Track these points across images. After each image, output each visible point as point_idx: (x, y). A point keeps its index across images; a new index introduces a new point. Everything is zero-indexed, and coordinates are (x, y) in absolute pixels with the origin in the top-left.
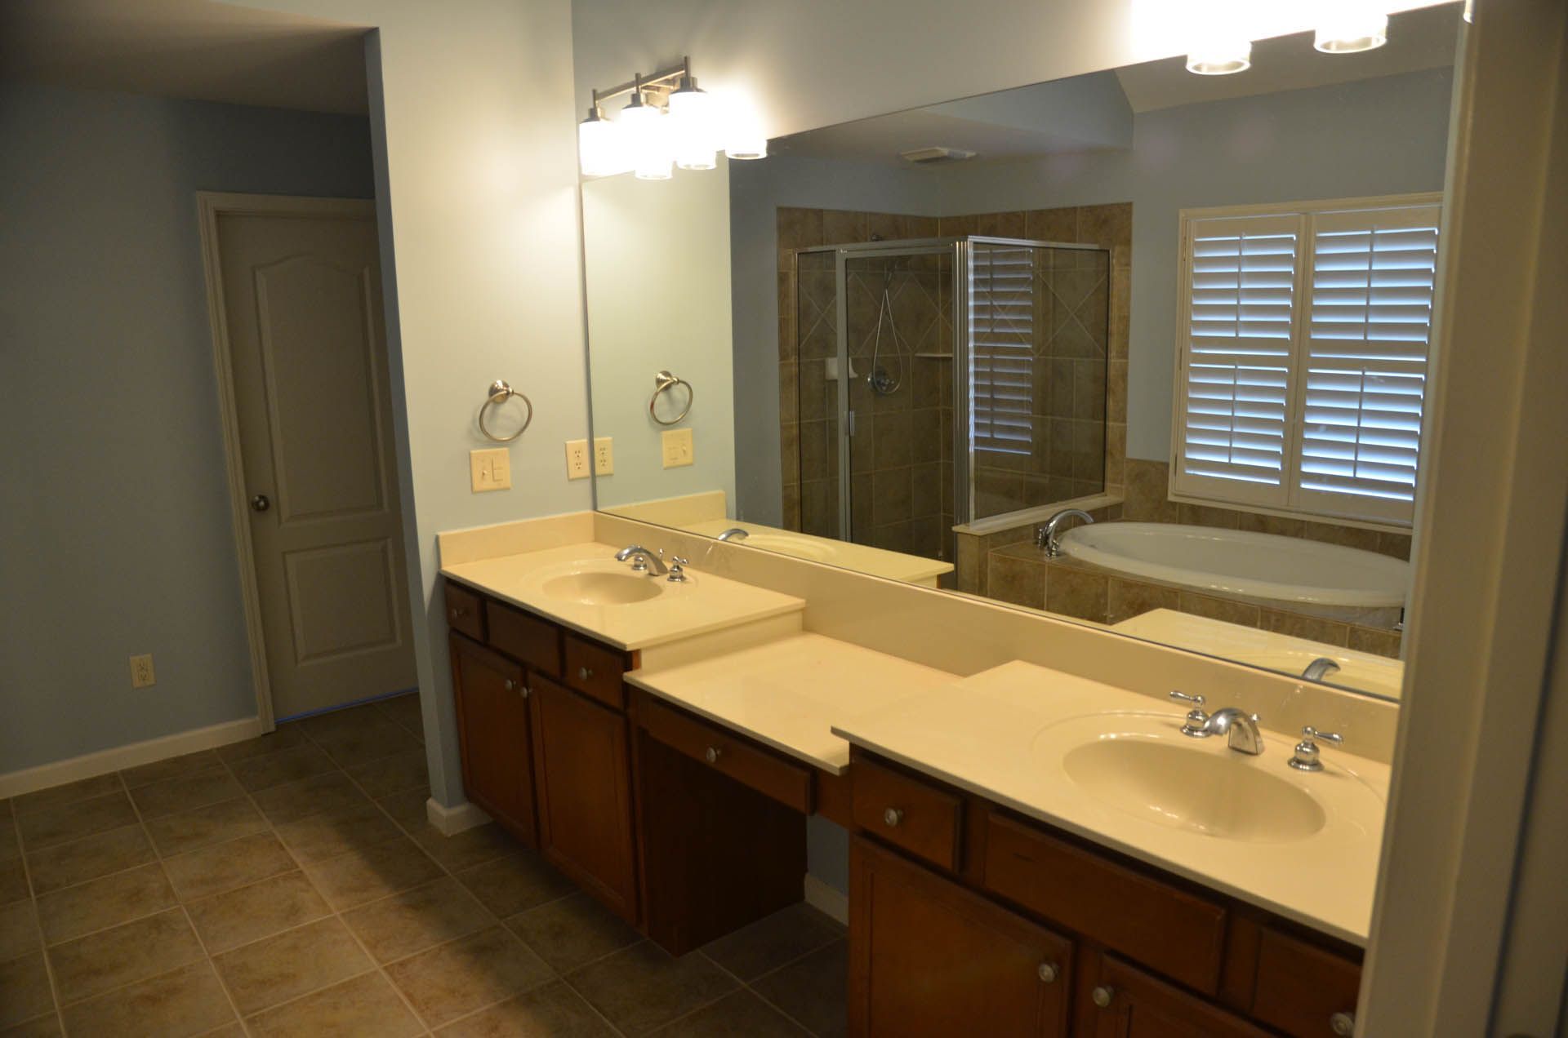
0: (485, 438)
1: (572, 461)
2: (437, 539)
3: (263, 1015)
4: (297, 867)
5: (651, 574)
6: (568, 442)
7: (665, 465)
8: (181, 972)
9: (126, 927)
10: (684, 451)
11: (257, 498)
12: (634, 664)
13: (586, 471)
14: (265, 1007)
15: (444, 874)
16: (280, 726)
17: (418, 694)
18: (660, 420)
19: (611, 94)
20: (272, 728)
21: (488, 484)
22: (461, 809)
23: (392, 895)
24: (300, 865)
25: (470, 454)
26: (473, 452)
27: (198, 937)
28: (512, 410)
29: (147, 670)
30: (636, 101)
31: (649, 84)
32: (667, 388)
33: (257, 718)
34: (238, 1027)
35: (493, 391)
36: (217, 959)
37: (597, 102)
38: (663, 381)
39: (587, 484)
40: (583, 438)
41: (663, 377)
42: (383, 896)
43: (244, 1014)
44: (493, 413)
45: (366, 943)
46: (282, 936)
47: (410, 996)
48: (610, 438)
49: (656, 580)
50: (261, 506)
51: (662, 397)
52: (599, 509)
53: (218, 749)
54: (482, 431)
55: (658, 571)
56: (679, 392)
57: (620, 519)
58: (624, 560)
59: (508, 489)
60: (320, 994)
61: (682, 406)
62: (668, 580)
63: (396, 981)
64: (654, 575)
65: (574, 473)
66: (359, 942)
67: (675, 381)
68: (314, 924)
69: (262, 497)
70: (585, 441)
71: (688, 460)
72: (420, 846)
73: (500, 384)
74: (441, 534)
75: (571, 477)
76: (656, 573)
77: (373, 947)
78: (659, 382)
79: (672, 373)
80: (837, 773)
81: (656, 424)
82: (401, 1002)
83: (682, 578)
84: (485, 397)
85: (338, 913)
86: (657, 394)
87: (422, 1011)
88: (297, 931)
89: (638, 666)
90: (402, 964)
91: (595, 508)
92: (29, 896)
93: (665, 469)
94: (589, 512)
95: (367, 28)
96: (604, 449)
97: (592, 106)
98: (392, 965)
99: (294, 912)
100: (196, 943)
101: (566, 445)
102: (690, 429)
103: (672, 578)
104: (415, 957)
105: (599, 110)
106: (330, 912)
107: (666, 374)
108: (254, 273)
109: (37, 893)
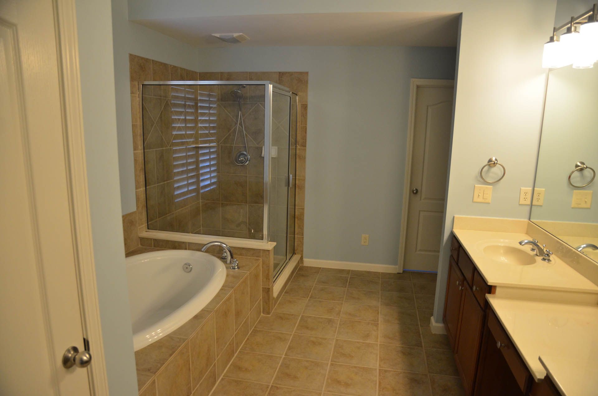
0: (481, 180)
1: (522, 196)
2: (454, 217)
3: (336, 364)
4: (378, 322)
5: (537, 255)
6: (522, 188)
7: (572, 206)
8: (325, 339)
9: (322, 318)
10: (586, 202)
11: (415, 189)
12: (492, 292)
13: (528, 202)
14: (338, 362)
15: (422, 347)
16: (404, 272)
17: (437, 274)
18: (573, 184)
19: (561, 29)
20: (401, 272)
21: (480, 200)
22: (441, 325)
23: (400, 346)
24: (379, 322)
25: (475, 186)
26: (476, 185)
27: (337, 331)
28: (497, 170)
29: (366, 240)
30: (569, 31)
31: (577, 21)
32: (582, 170)
33: (397, 267)
34: (328, 364)
35: (490, 161)
36: (337, 340)
37: (555, 33)
38: (579, 166)
39: (528, 208)
40: (530, 187)
41: (579, 164)
42: (397, 344)
43: (332, 361)
44: (488, 171)
45: (380, 357)
46: (358, 342)
47: (380, 383)
48: (544, 189)
49: (537, 258)
50: (415, 192)
51: (577, 174)
52: (532, 220)
53: (382, 273)
54: (481, 177)
55: (540, 254)
56: (587, 173)
57: (537, 226)
58: (523, 245)
59: (489, 203)
60: (355, 367)
61: (589, 179)
62: (542, 260)
63: (380, 376)
64: (538, 256)
65: (522, 202)
66: (378, 356)
67: (584, 167)
68: (370, 343)
69: (417, 190)
70: (531, 189)
71: (588, 205)
72: (421, 333)
73: (494, 159)
74: (455, 216)
75: (520, 203)
76: (538, 255)
77: (381, 360)
78: (577, 166)
79: (585, 163)
80: (536, 381)
81: (572, 187)
82: (376, 384)
83: (549, 260)
84: (486, 163)
85: (379, 343)
86: (573, 172)
87: (380, 391)
88: (364, 343)
89: (494, 293)
90: (386, 371)
91: (529, 219)
92: (308, 298)
93: (573, 208)
94: (526, 220)
95: (459, 13)
96: (540, 194)
97: (552, 35)
98: (382, 370)
99: (367, 336)
100: (335, 332)
101: (521, 189)
102: (592, 191)
103: (544, 259)
104: (392, 371)
105: (555, 37)
106: (377, 342)
107: (583, 163)
108: (427, 108)
109: (310, 298)
